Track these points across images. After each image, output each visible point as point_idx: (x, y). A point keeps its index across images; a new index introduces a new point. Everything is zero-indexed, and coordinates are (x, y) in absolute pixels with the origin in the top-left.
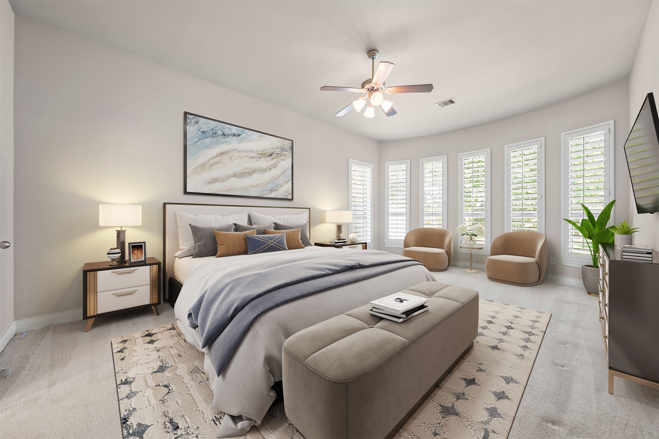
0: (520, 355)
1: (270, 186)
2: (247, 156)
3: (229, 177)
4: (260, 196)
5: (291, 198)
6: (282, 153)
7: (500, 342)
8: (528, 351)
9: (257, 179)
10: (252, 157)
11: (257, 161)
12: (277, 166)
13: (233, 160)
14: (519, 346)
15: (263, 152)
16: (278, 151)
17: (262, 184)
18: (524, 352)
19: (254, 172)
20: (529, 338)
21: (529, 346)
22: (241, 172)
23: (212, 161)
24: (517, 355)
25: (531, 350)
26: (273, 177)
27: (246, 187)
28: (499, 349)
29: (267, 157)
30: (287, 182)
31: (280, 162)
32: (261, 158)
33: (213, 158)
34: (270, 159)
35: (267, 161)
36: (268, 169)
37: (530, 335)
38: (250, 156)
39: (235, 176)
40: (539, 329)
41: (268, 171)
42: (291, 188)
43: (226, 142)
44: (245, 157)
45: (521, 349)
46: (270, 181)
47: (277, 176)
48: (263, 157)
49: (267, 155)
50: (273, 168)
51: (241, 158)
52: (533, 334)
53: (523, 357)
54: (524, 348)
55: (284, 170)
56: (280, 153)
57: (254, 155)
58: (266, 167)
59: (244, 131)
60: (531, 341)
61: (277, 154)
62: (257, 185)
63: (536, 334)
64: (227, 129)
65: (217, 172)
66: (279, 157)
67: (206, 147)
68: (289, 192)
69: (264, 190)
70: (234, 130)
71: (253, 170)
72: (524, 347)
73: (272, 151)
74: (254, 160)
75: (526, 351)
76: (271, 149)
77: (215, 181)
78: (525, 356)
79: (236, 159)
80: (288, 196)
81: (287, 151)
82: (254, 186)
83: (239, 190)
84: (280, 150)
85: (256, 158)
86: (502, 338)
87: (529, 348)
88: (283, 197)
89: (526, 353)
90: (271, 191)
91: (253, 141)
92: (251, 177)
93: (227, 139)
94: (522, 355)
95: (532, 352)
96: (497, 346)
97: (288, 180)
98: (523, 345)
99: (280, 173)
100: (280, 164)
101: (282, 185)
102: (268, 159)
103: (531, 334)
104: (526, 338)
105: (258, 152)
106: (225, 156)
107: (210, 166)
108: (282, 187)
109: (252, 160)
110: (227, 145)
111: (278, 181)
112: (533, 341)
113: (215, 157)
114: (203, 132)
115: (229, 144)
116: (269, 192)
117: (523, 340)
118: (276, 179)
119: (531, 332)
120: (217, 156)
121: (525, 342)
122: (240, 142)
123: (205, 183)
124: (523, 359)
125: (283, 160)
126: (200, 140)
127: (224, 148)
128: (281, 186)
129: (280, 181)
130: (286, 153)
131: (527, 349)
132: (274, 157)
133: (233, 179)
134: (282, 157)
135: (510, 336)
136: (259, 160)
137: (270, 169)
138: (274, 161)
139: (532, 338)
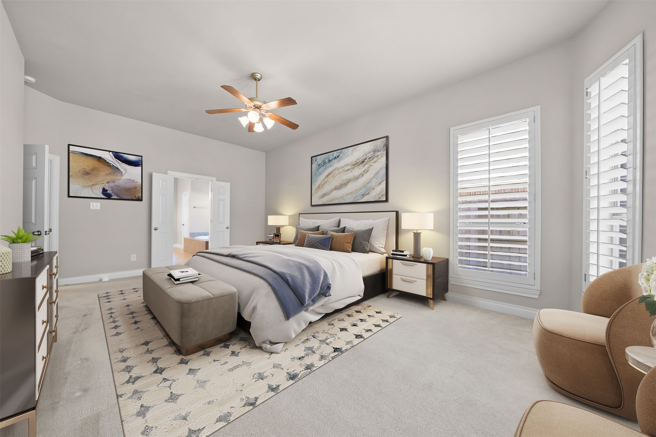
0: (123, 351)
1: (362, 191)
2: (344, 171)
3: (332, 191)
4: (354, 201)
5: (384, 199)
6: (375, 155)
7: (148, 350)
8: (119, 359)
9: (351, 187)
10: (348, 170)
11: (351, 172)
12: (369, 170)
13: (335, 177)
14: (131, 357)
15: (356, 162)
16: (369, 155)
17: (356, 190)
18: (122, 355)
19: (349, 182)
20: (129, 372)
21: (122, 363)
22: (339, 185)
23: (323, 182)
24: (125, 349)
25: (118, 362)
26: (365, 182)
27: (343, 196)
28: (143, 344)
29: (359, 165)
30: (380, 184)
31: (372, 166)
32: (354, 168)
33: (323, 180)
34: (362, 166)
35: (360, 169)
36: (361, 176)
37: (131, 377)
38: (346, 169)
39: (336, 188)
40: (128, 396)
41: (361, 178)
42: (385, 189)
43: (330, 166)
44: (342, 172)
45: (126, 356)
46: (362, 186)
47: (370, 180)
48: (356, 167)
49: (359, 163)
50: (365, 173)
51: (339, 173)
52: (128, 382)
53: (120, 351)
54: (125, 358)
55: (377, 171)
56: (373, 156)
57: (349, 167)
58: (359, 174)
59: (341, 151)
60: (124, 370)
61: (369, 158)
62: (351, 192)
63: (125, 384)
64: (331, 156)
65: (327, 188)
66: (371, 161)
67: (320, 174)
68: (382, 194)
69: (356, 196)
70: (335, 154)
71: (348, 181)
72: (126, 360)
73: (364, 157)
74: (349, 171)
75: (122, 357)
76: (363, 156)
77: (324, 195)
78: (119, 353)
79: (336, 175)
80: (381, 198)
81: (380, 151)
82: (348, 194)
83: (338, 199)
84: (372, 153)
85: (350, 169)
86: (151, 354)
87: (121, 361)
88: (376, 199)
89: (120, 356)
90: (363, 195)
91: (348, 156)
92: (346, 187)
93: (331, 163)
94: (122, 352)
95: (116, 361)
96: (146, 345)
97: (381, 181)
98: (128, 361)
99: (372, 176)
100: (372, 167)
101: (375, 188)
102: (361, 166)
103: (132, 380)
104: (132, 370)
105: (351, 164)
106: (331, 176)
107: (322, 186)
108: (375, 190)
109: (347, 172)
110: (331, 167)
111: (370, 185)
112: (123, 372)
113: (324, 179)
114: (319, 165)
115: (333, 166)
116: (361, 197)
117: (132, 366)
118: (368, 183)
119: (133, 383)
120: (326, 178)
121: (129, 365)
122: (339, 161)
123: (320, 198)
124: (119, 350)
125: (376, 162)
126: (317, 171)
127: (329, 170)
128: (373, 189)
129: (373, 184)
130: (379, 153)
131: (122, 359)
132: (366, 162)
133: (334, 191)
134: (375, 160)
135: (147, 362)
136: (353, 170)
137: (363, 175)
138: (367, 166)
139: (126, 376)
